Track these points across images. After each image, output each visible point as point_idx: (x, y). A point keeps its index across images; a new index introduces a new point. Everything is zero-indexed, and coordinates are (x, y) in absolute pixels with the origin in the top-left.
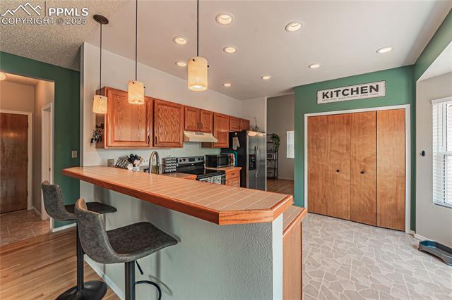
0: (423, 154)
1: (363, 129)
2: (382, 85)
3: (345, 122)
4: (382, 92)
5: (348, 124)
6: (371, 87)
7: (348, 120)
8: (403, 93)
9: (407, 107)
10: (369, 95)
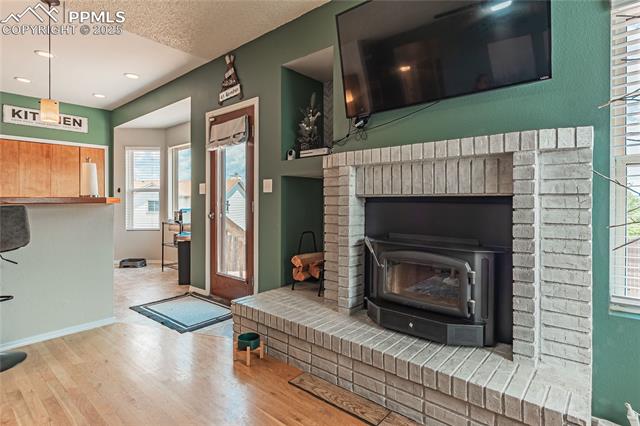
0: (119, 190)
1: (66, 165)
2: (85, 121)
3: (45, 153)
4: (84, 129)
5: (48, 156)
6: (75, 121)
7: (48, 152)
8: (102, 134)
9: (106, 148)
10: (72, 128)
